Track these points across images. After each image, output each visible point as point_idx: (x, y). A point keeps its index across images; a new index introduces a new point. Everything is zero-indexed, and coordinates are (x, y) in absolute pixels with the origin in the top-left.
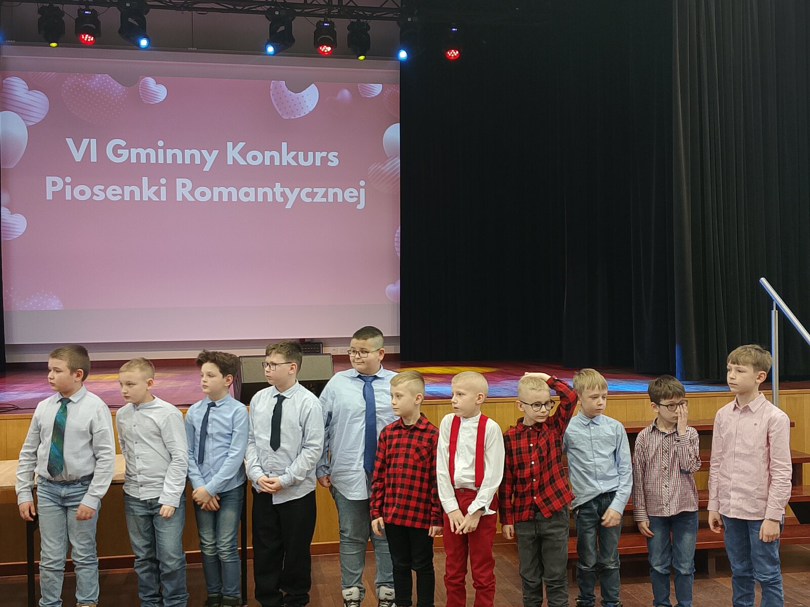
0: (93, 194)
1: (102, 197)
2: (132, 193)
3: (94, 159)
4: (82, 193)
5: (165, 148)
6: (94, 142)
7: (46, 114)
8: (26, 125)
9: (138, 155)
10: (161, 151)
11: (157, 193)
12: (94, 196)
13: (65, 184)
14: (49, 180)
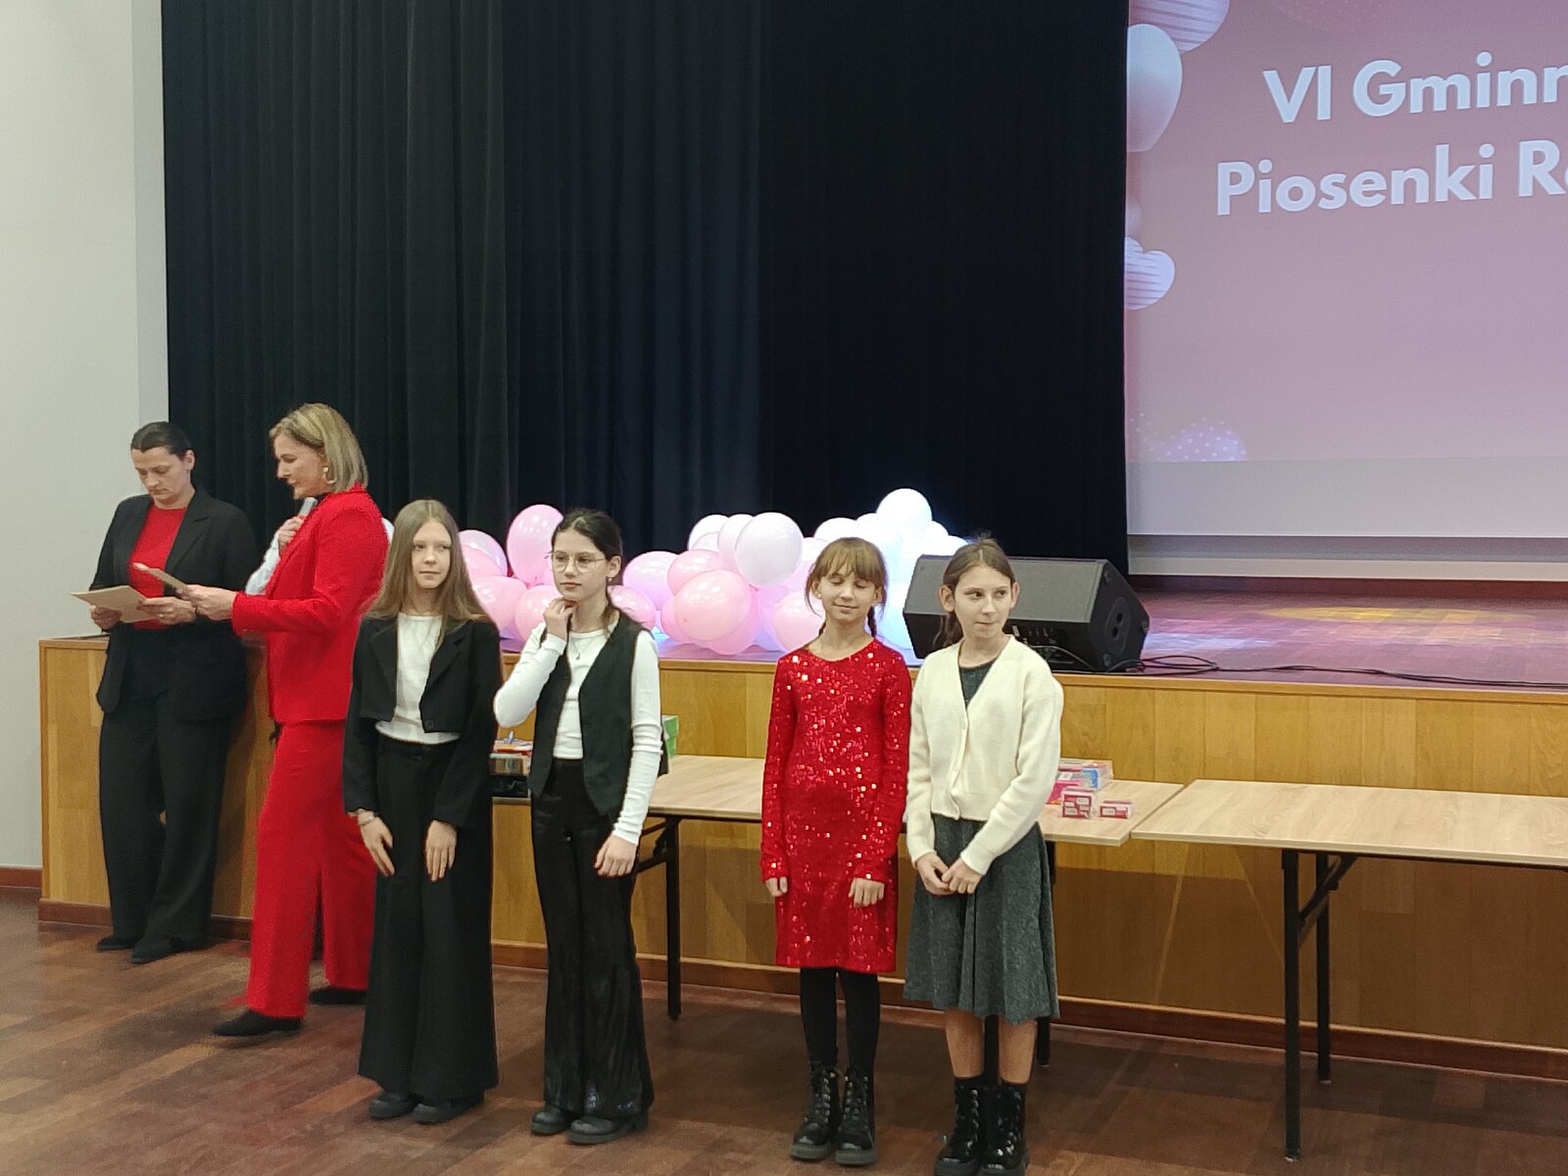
0: (1320, 195)
1: (1339, 200)
2: (1410, 185)
3: (1324, 112)
4: (1295, 195)
5: (1493, 70)
6: (1325, 72)
7: (1222, 21)
8: (1179, 50)
9: (1428, 93)
10: (1483, 79)
11: (1471, 182)
12: (1323, 200)
13: (1259, 176)
14: (1224, 169)
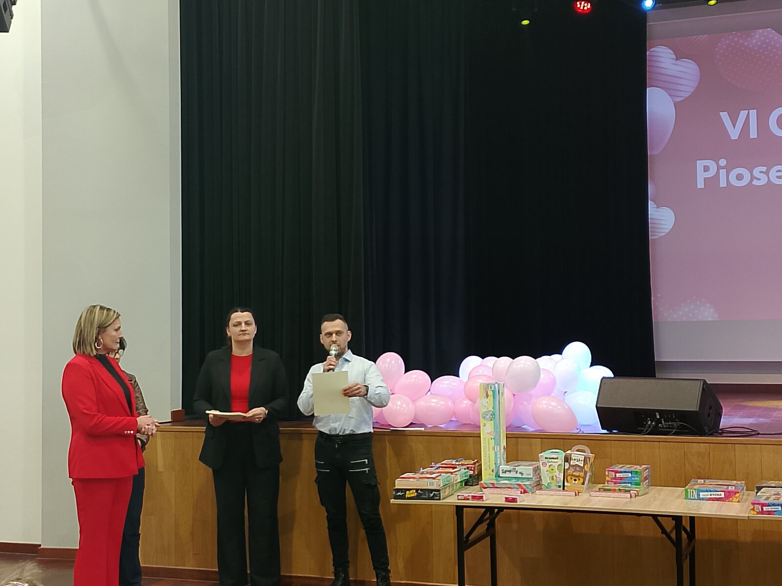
0: (753, 178)
1: (763, 181)
3: (753, 134)
4: (739, 178)
6: (753, 113)
7: (696, 86)
8: (673, 101)
12: (755, 180)
13: (719, 168)
14: (700, 164)
